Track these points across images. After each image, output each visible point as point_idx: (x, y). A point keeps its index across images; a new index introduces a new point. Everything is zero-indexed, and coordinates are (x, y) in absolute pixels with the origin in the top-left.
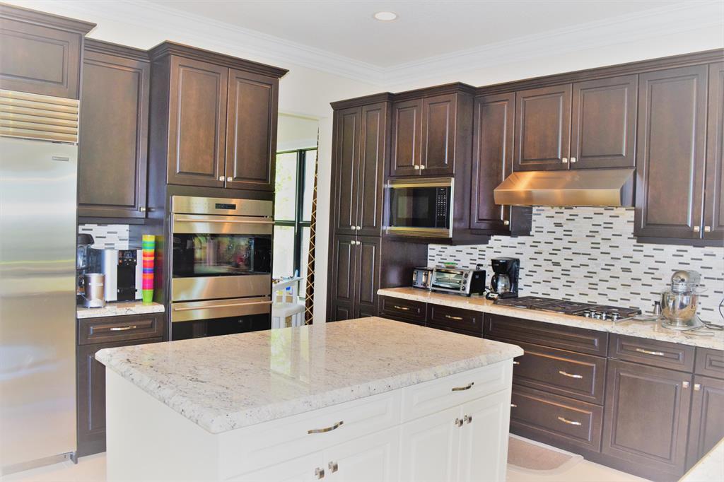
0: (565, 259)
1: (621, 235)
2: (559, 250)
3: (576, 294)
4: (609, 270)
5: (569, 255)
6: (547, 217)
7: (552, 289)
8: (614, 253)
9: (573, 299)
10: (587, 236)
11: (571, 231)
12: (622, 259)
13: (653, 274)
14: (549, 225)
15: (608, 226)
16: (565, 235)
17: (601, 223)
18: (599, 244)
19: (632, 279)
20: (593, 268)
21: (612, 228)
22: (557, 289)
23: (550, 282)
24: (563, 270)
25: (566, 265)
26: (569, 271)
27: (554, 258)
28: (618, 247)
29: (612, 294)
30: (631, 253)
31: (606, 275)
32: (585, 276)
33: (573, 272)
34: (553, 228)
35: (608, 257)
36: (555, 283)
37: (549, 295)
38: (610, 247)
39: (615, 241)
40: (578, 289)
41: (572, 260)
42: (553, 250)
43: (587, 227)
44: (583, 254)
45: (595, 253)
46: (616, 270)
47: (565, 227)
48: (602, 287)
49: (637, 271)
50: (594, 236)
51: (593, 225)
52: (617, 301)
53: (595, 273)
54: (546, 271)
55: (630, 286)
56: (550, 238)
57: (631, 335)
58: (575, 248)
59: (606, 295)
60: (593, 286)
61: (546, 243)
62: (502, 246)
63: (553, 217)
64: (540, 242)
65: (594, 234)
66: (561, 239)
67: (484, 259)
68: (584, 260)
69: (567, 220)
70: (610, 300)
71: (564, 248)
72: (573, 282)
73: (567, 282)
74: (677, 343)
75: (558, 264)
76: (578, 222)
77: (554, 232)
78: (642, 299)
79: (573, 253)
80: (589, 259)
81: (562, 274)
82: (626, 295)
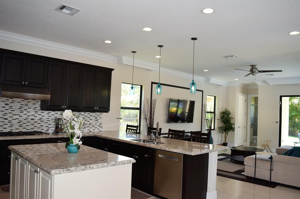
0: (10, 117)
1: (31, 108)
2: (7, 114)
3: (14, 129)
4: (27, 120)
5: (11, 115)
6: (2, 101)
7: (3, 128)
8: (29, 114)
9: (13, 131)
10: (18, 108)
11: (12, 107)
12: (31, 116)
13: (41, 120)
14: (2, 104)
16: (9, 108)
17: (24, 104)
18: (23, 111)
19: (34, 122)
20: (21, 119)
21: (27, 106)
22: (6, 128)
23: (3, 126)
24: (8, 121)
25: (11, 119)
26: (11, 121)
27: (5, 117)
28: (30, 112)
29: (27, 128)
30: (34, 114)
31: (25, 121)
32: (18, 123)
33: (13, 122)
34: (4, 105)
35: (26, 115)
36: (5, 126)
37: (3, 131)
38: (27, 112)
39: (29, 110)
40: (15, 127)
41: (12, 117)
42: (4, 114)
43: (19, 105)
44: (17, 115)
45: (21, 114)
46: (29, 119)
47: (10, 105)
48: (24, 126)
49: (36, 119)
50: (21, 109)
51: (21, 105)
52: (29, 130)
53: (22, 121)
55: (34, 124)
56: (3, 109)
58: (14, 113)
59: (26, 128)
60: (21, 126)
63: (4, 101)
65: (21, 108)
66: (8, 110)
68: (17, 117)
69: (11, 102)
70: (27, 130)
71: (9, 113)
72: (13, 125)
73: (10, 125)
75: (6, 119)
76: (15, 104)
77: (5, 107)
78: (38, 128)
79: (13, 115)
80: (19, 116)
81: (8, 123)
82: (32, 127)
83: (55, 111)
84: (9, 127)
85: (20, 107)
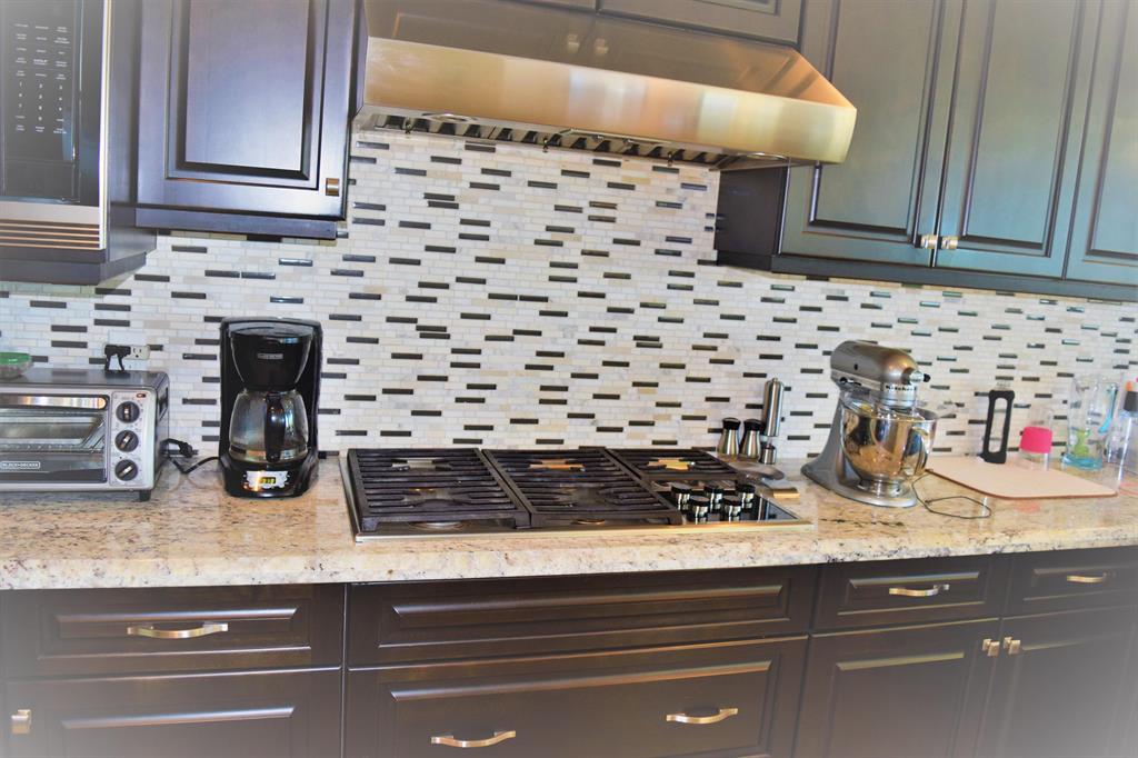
0: (464, 316)
1: (637, 243)
2: (446, 286)
3: (500, 421)
4: (602, 343)
5: (477, 302)
6: (400, 171)
7: (414, 413)
8: (619, 294)
9: (490, 442)
10: (538, 242)
11: (487, 224)
12: (638, 310)
13: (714, 349)
14: (407, 200)
15: (603, 213)
16: (462, 236)
17: (584, 204)
18: (575, 266)
19: (662, 366)
20: (554, 340)
21: (612, 220)
22: (438, 414)
23: (410, 392)
24: (454, 351)
25: (469, 334)
26: (478, 352)
27: (428, 315)
28: (627, 277)
29: (607, 413)
30: (658, 293)
31: (589, 359)
32: (528, 367)
33: (492, 355)
34: (423, 213)
35: (599, 306)
36: (428, 395)
38: (607, 276)
39: (621, 259)
40: (503, 408)
41: (488, 317)
42: (422, 285)
43: (539, 213)
44: (523, 298)
45: (562, 295)
46: (621, 344)
47: (466, 211)
48: (580, 395)
49: (676, 342)
50: (560, 244)
51: (558, 208)
52: (620, 430)
53: (561, 355)
54: (395, 356)
55: (656, 385)
56: (412, 244)
57: (895, 557)
58: (498, 279)
59: (592, 416)
60: (553, 395)
61: (393, 261)
62: (209, 273)
63: (423, 173)
64: (372, 260)
65: (558, 236)
66: (452, 250)
67: (126, 324)
68: (527, 315)
69: (473, 185)
70: (600, 429)
71: (459, 280)
72: (493, 387)
73: (470, 387)
74: (994, 553)
75: (438, 333)
76: (510, 197)
77: (427, 226)
78: (685, 418)
79: (492, 296)
80: (542, 313)
81: (454, 365)
82: (644, 410)
83: (825, 278)
84: (459, 400)
85: (549, 229)
